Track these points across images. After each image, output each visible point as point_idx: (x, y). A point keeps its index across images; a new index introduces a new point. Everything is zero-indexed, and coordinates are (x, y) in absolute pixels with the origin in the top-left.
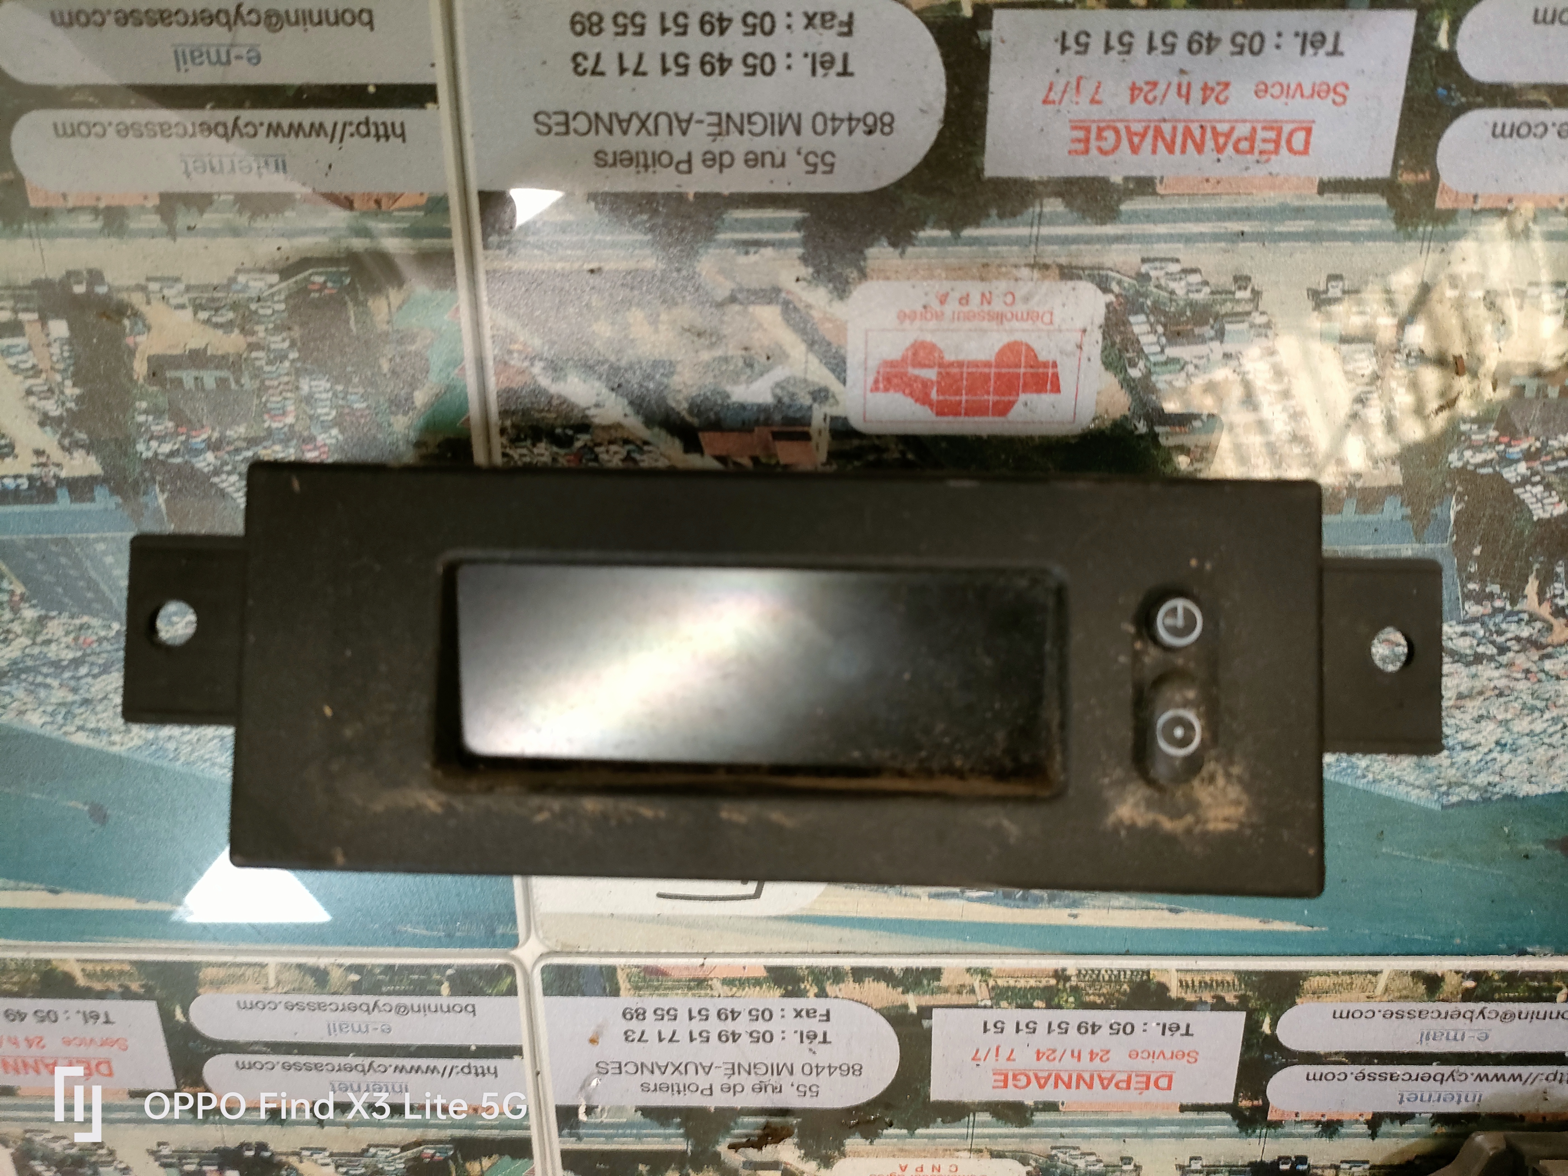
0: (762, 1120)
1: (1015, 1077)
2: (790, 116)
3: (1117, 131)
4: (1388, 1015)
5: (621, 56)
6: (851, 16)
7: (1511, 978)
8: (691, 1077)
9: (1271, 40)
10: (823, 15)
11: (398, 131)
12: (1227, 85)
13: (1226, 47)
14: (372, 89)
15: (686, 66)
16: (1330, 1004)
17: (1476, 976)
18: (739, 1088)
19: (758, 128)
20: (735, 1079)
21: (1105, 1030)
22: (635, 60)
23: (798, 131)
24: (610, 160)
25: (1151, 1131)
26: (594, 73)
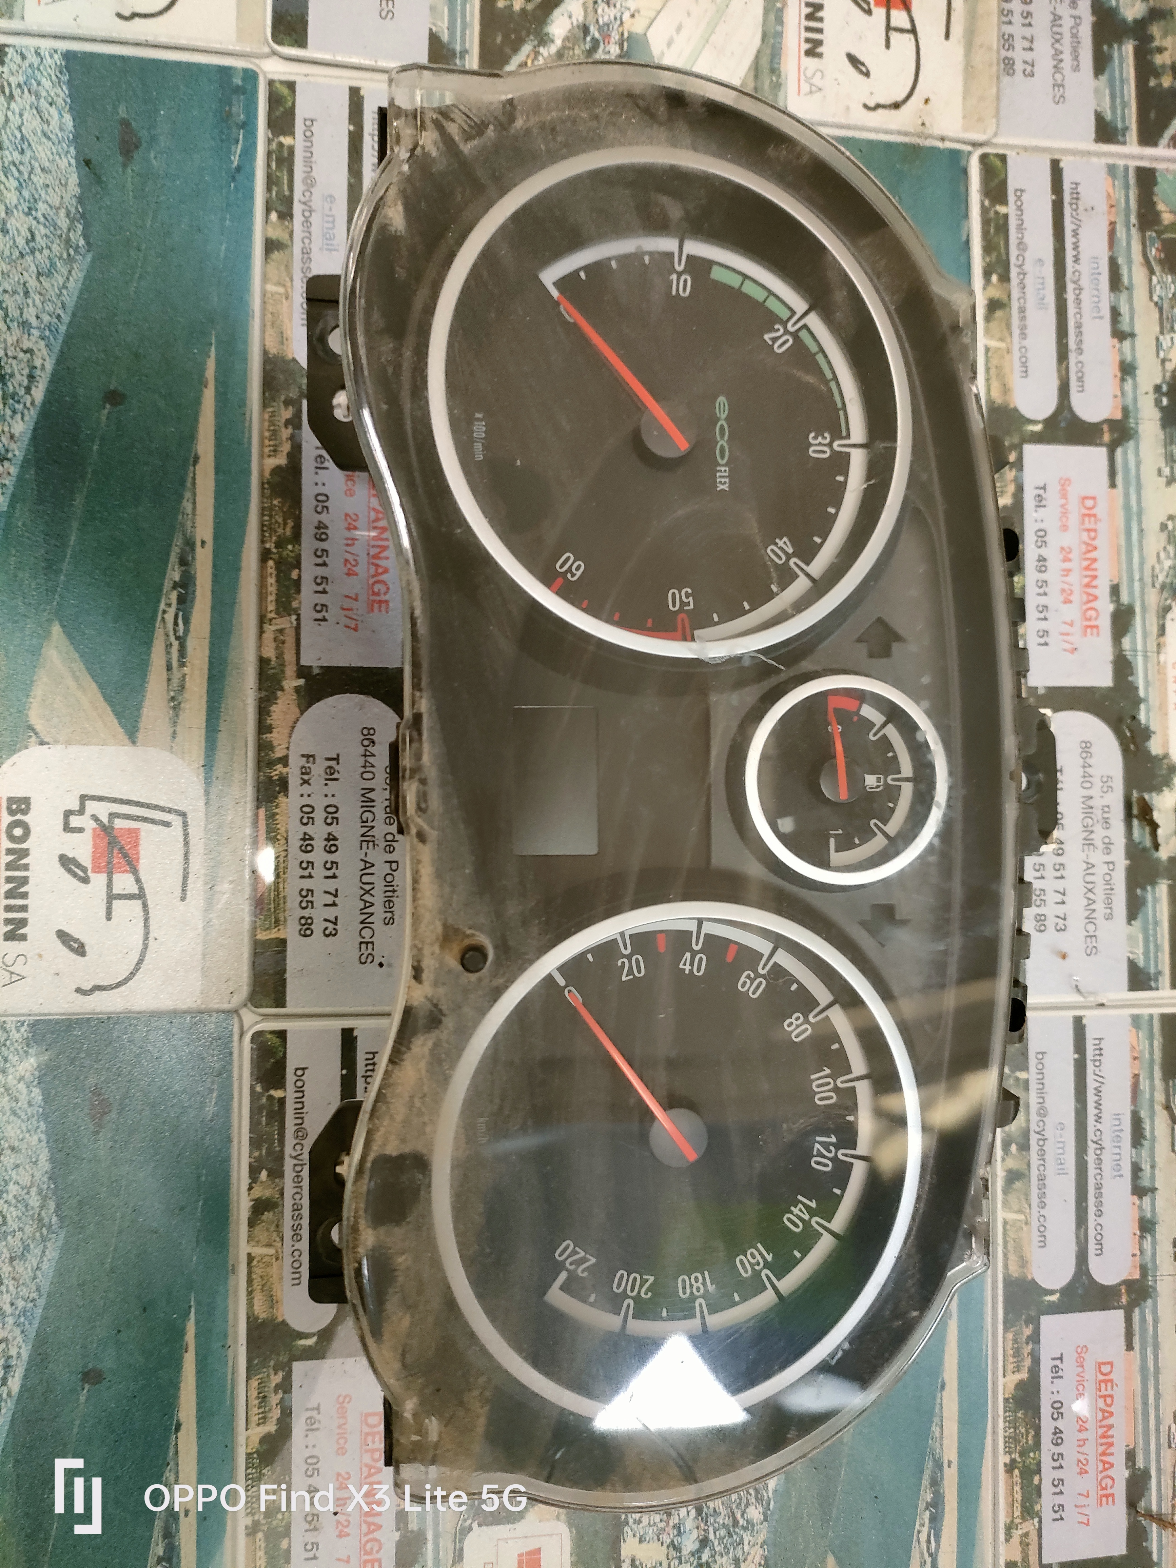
0: (1135, 822)
1: (1090, 619)
2: (363, 795)
3: (376, 582)
4: (1023, 335)
5: (326, 905)
6: (303, 756)
7: (988, 248)
8: (1098, 879)
9: (321, 489)
10: (303, 774)
11: (371, 1056)
12: (347, 515)
13: (324, 517)
14: (344, 1072)
15: (332, 863)
16: (1016, 381)
17: (987, 274)
18: (1107, 840)
19: (370, 816)
20: (1098, 843)
21: (1043, 551)
22: (328, 896)
23: (373, 790)
24: (389, 915)
25: (1135, 509)
26: (336, 924)
